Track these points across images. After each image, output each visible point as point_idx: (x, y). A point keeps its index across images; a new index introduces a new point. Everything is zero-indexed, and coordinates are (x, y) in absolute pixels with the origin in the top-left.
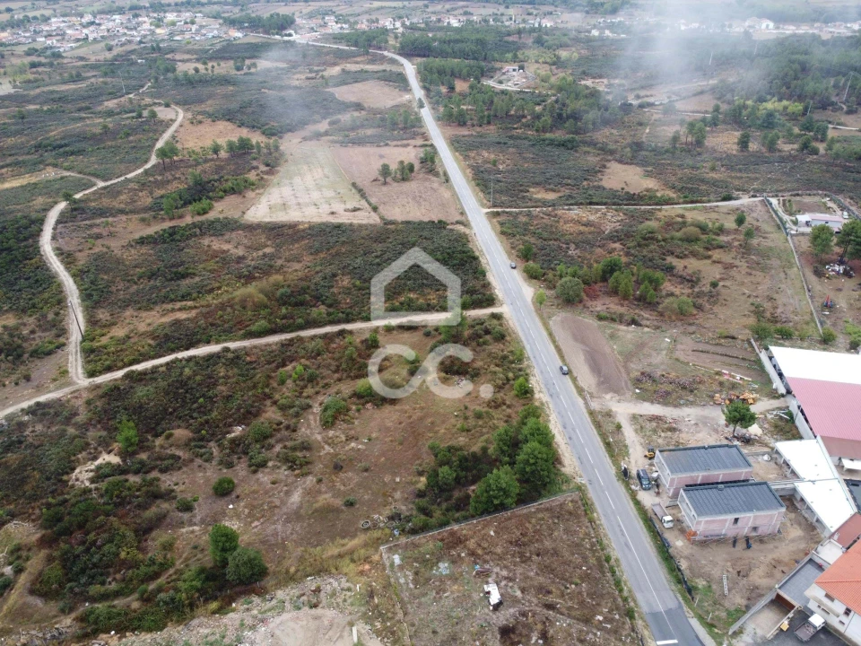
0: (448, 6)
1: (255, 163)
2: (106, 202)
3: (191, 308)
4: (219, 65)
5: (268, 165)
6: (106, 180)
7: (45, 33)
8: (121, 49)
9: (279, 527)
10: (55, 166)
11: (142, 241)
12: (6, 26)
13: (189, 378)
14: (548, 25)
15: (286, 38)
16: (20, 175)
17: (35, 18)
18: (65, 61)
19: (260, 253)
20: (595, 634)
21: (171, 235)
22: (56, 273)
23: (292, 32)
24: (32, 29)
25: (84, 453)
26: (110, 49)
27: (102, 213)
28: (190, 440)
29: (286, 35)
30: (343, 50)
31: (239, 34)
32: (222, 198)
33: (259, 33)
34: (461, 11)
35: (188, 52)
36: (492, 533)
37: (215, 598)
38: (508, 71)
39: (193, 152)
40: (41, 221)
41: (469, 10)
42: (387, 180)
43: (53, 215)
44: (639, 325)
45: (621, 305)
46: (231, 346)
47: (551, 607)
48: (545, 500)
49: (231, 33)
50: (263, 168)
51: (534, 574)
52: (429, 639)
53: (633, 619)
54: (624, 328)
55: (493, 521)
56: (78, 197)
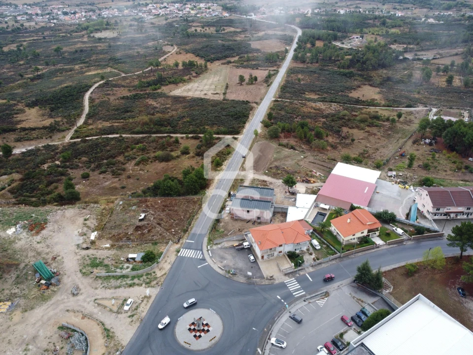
0: (349, 3)
1: (192, 72)
2: (120, 82)
3: (122, 122)
4: (209, 29)
5: (196, 73)
6: (126, 74)
7: (143, 11)
8: (171, 20)
9: (95, 190)
10: (111, 67)
11: (123, 98)
12: (129, 7)
13: (100, 143)
14: (400, 15)
15: (248, 17)
16: (97, 70)
17: (143, 4)
18: (145, 24)
19: (164, 107)
20: (167, 234)
21: (135, 96)
22: (85, 106)
23: (253, 14)
24: (139, 9)
25: (50, 160)
26: (166, 20)
27: (116, 86)
28: (86, 161)
29: (249, 16)
30: (273, 24)
31: (227, 15)
32: (167, 85)
33: (237, 14)
34: (354, 6)
35: (200, 22)
36: (159, 202)
37: (57, 202)
38: (354, 38)
39: (169, 65)
40: (90, 87)
41: (359, 5)
42: (243, 83)
43: (97, 85)
44: (295, 149)
45: (297, 142)
46: (124, 136)
47: (159, 224)
48: (188, 196)
49: (223, 14)
50: (194, 74)
51: (162, 215)
52: (112, 224)
53: (185, 233)
54: (287, 150)
55: (163, 199)
56: (110, 79)
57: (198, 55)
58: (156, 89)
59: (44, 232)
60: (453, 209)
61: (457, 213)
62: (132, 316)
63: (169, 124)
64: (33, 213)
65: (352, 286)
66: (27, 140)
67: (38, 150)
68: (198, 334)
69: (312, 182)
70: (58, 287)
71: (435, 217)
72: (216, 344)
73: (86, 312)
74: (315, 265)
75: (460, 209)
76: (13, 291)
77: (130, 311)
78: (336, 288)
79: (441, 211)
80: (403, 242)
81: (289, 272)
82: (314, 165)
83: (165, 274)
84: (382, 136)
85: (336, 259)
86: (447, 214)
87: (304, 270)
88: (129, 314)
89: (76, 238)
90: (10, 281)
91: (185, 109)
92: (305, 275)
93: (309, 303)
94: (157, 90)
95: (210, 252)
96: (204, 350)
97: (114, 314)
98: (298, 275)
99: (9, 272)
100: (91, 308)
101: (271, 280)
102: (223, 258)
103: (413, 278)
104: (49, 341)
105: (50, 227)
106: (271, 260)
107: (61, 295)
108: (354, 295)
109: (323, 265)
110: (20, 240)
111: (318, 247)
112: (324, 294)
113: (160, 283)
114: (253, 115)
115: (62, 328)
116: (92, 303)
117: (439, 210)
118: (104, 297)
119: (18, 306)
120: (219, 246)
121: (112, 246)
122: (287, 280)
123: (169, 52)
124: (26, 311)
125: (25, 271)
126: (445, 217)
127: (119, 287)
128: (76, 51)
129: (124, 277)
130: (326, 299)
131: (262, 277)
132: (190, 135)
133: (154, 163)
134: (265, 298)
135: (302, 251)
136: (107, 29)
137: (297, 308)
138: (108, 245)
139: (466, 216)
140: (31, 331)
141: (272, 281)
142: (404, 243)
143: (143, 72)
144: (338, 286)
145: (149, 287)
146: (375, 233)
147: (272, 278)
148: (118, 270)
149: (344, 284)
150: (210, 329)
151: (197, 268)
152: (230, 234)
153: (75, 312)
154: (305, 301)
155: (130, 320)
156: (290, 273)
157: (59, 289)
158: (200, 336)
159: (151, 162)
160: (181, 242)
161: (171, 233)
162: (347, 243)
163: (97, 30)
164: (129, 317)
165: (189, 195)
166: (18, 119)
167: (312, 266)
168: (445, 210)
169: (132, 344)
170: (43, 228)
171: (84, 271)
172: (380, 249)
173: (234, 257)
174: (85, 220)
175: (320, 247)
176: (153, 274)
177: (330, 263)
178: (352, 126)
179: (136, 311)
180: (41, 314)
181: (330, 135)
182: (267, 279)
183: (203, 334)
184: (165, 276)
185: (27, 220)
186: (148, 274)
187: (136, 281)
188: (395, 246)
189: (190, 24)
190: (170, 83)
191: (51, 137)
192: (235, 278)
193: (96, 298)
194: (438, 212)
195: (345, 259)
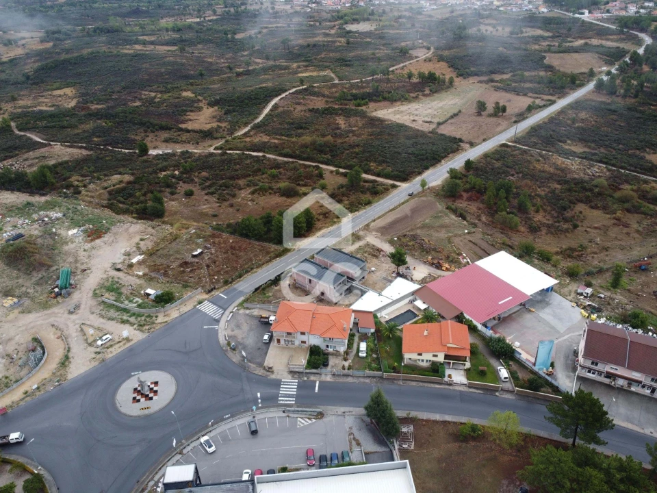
1: (426, 89)
2: (324, 90)
3: (282, 140)
4: (503, 29)
6: (340, 81)
8: (458, 12)
9: (186, 211)
10: (332, 70)
11: (312, 110)
13: (235, 160)
16: (313, 71)
18: (419, 17)
19: (349, 129)
20: (206, 279)
21: (326, 110)
22: (262, 114)
23: (587, 11)
25: (173, 168)
26: (451, 12)
27: (315, 94)
28: (204, 177)
29: (579, 13)
31: (545, 10)
32: (379, 101)
33: (561, 10)
35: (496, 19)
36: (231, 241)
37: (137, 214)
39: (402, 75)
40: (286, 91)
42: (483, 113)
43: (294, 90)
44: (464, 218)
45: (479, 209)
46: (268, 156)
47: (208, 266)
48: (267, 244)
49: (540, 8)
50: (427, 92)
51: (221, 256)
52: (165, 252)
53: (226, 285)
54: (453, 217)
55: (239, 238)
56: (315, 85)
57: (452, 66)
58: (359, 105)
59: (98, 241)
60: (621, 371)
61: (631, 381)
62: (99, 353)
63: (331, 151)
64: (105, 219)
65: (362, 420)
66: (175, 142)
67: (174, 155)
68: (138, 398)
69: (444, 268)
70: (65, 300)
71: (588, 374)
72: (147, 417)
73: (66, 332)
74: (339, 375)
75: (636, 375)
76: (29, 290)
77: (101, 348)
78: (339, 413)
79: (600, 367)
80: (497, 391)
81: (297, 370)
82: (474, 246)
83: (167, 322)
84: (638, 231)
85: (374, 377)
86: (609, 375)
87: (318, 376)
88: (98, 350)
89: (118, 256)
90: (34, 279)
91: (371, 135)
92: (315, 382)
93: (288, 416)
94: (361, 106)
95: (232, 314)
96: (131, 416)
97: (86, 345)
98: (306, 379)
99: (40, 270)
100: (73, 331)
101: (268, 371)
102: (238, 326)
103: (464, 445)
104: (17, 347)
105: (107, 238)
106: (288, 348)
107: (61, 308)
108: (355, 431)
109: (350, 380)
110: (72, 242)
111: (363, 355)
112: (315, 414)
113: (153, 330)
114: (452, 159)
115: (36, 340)
116: (77, 326)
117: (597, 364)
118: (92, 324)
119: (22, 305)
120: (248, 312)
121: (145, 275)
122: (287, 378)
123: (416, 57)
124: (23, 312)
125: (51, 274)
126: (607, 381)
127: (113, 319)
128: (308, 46)
129: (126, 310)
130: (314, 420)
131: (261, 365)
132: (341, 170)
133: (272, 196)
134: (242, 390)
135: (337, 351)
136: (368, 20)
137: (267, 417)
138: (141, 273)
139: (649, 391)
140: (12, 333)
141: (268, 373)
142: (497, 394)
143: (361, 81)
144: (344, 413)
145: (138, 330)
146: (465, 365)
147: (270, 370)
148: (126, 302)
149: (353, 413)
150: (155, 398)
151: (202, 328)
152: (276, 303)
153: (57, 329)
154: (284, 412)
155: (94, 356)
156: (298, 372)
157: (63, 302)
158: (139, 401)
159: (270, 193)
160: (213, 293)
161: (211, 280)
162: (411, 362)
163: (356, 21)
164: (96, 353)
165: (269, 242)
166: (189, 117)
167: (334, 375)
168: (608, 368)
169: (76, 380)
170: (99, 237)
171: (97, 292)
172: (451, 388)
173: (251, 330)
174: (141, 240)
175: (365, 355)
176: (154, 318)
177: (362, 380)
178: (596, 205)
179: (106, 349)
180: (31, 320)
181: (545, 211)
182: (264, 369)
183: (143, 400)
184: (164, 325)
185: (93, 225)
186: (149, 316)
187: (132, 319)
188: (479, 391)
189: (481, 20)
190: (385, 99)
191: (198, 143)
192: (230, 354)
193: (84, 322)
194: (593, 367)
195: (385, 382)
